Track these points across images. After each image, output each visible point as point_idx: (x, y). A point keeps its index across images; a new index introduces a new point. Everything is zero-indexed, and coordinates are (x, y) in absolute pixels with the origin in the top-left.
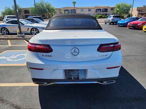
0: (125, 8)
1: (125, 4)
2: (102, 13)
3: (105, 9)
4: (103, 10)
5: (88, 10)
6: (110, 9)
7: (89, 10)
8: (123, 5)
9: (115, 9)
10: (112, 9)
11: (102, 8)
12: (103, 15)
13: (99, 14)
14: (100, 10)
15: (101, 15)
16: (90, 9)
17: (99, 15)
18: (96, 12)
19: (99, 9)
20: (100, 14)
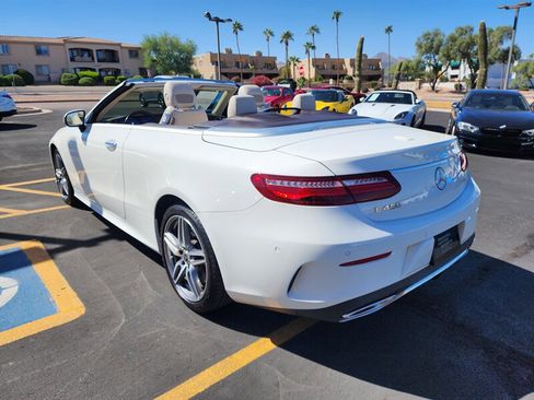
0: (176, 54)
1: (174, 41)
2: (96, 65)
3: (107, 51)
4: (102, 56)
5: (34, 52)
6: (127, 52)
7: (39, 52)
8: (168, 42)
9: (146, 54)
10: (134, 53)
11: (94, 48)
12: (103, 74)
13: (86, 69)
14: (86, 55)
15: (97, 74)
16: (43, 48)
17: (89, 73)
18: (72, 59)
19: (83, 50)
20: (93, 70)
